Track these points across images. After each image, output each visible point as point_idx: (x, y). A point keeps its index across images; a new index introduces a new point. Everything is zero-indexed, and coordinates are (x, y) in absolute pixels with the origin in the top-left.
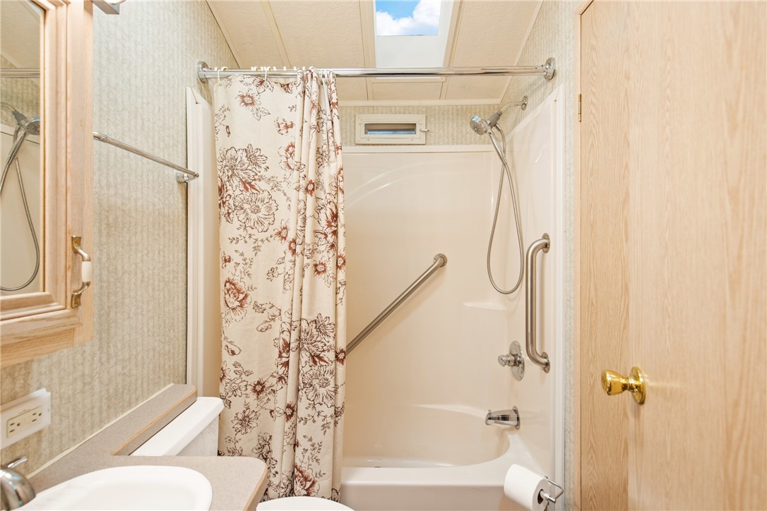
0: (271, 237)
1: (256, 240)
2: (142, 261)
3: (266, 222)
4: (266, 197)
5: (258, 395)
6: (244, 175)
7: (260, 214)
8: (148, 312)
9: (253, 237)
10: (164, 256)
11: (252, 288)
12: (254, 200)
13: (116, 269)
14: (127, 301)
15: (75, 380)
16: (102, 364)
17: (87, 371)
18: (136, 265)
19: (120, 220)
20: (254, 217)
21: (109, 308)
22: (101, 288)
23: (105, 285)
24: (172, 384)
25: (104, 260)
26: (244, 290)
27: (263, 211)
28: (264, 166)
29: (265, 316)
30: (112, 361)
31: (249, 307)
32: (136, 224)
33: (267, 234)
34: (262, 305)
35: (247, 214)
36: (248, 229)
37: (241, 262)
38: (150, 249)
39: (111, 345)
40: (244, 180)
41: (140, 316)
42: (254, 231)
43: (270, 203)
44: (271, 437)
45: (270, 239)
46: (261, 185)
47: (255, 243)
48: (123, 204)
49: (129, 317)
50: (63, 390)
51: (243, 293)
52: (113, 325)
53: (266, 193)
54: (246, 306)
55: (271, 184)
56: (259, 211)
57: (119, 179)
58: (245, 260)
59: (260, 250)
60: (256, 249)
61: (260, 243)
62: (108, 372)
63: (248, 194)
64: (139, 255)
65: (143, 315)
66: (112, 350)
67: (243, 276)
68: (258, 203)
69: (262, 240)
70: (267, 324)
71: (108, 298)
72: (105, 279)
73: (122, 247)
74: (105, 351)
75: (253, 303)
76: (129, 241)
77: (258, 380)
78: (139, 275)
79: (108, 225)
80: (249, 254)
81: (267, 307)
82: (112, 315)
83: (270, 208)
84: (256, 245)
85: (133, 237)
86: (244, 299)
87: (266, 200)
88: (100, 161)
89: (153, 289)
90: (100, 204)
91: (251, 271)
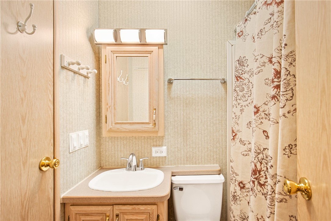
0: (249, 104)
1: (242, 106)
2: (201, 115)
3: (247, 96)
4: (247, 82)
5: (241, 189)
6: (237, 73)
7: (244, 92)
8: (204, 134)
9: (240, 104)
10: (213, 114)
11: (239, 131)
12: (241, 85)
13: (190, 117)
14: (194, 128)
15: (175, 148)
16: (184, 146)
17: (179, 147)
18: (198, 116)
19: (191, 102)
20: (241, 94)
21: (187, 129)
22: (184, 123)
23: (185, 122)
24: (218, 165)
25: (185, 114)
26: (235, 131)
27: (246, 90)
28: (246, 65)
29: (245, 148)
30: (188, 147)
31: (237, 141)
32: (198, 103)
33: (247, 102)
34: (244, 141)
35: (238, 93)
36: (238, 100)
37: (234, 117)
38: (205, 111)
39: (188, 141)
40: (236, 76)
41: (200, 135)
42: (241, 101)
43: (249, 85)
44: (248, 216)
45: (248, 105)
46: (245, 76)
47: (241, 107)
48: (192, 96)
49: (195, 134)
50: (171, 149)
51: (234, 133)
52: (189, 135)
53: (247, 79)
54: (235, 139)
55: (249, 74)
56: (243, 90)
57: (190, 89)
58: (236, 116)
59: (243, 111)
60: (242, 111)
61: (244, 107)
62: (187, 150)
63: (238, 82)
64: (200, 113)
65: (202, 134)
66: (188, 143)
67: (235, 124)
68: (244, 86)
69: (245, 106)
70: (246, 153)
71: (187, 126)
72: (185, 120)
73: (192, 111)
74: (185, 142)
75: (239, 139)
76: (195, 108)
77: (241, 180)
78: (200, 120)
79: (186, 104)
80: (238, 113)
81: (247, 143)
82: (188, 132)
83: (249, 87)
84: (242, 108)
85: (197, 107)
86: (235, 136)
87: (247, 84)
88: (183, 85)
89: (207, 126)
90: (183, 98)
91: (239, 122)
